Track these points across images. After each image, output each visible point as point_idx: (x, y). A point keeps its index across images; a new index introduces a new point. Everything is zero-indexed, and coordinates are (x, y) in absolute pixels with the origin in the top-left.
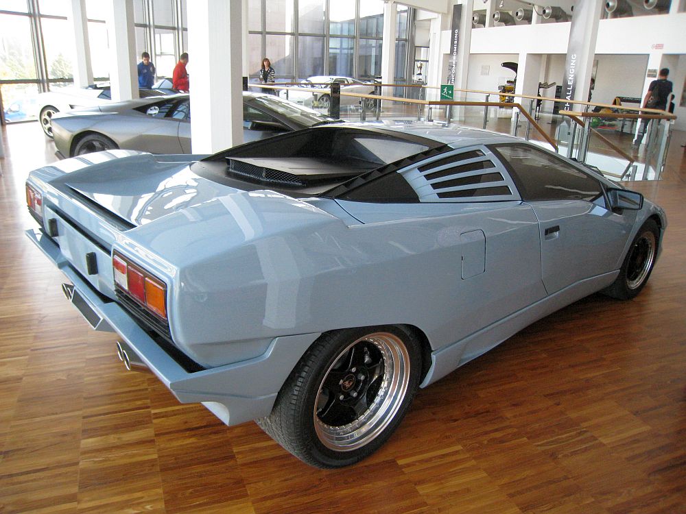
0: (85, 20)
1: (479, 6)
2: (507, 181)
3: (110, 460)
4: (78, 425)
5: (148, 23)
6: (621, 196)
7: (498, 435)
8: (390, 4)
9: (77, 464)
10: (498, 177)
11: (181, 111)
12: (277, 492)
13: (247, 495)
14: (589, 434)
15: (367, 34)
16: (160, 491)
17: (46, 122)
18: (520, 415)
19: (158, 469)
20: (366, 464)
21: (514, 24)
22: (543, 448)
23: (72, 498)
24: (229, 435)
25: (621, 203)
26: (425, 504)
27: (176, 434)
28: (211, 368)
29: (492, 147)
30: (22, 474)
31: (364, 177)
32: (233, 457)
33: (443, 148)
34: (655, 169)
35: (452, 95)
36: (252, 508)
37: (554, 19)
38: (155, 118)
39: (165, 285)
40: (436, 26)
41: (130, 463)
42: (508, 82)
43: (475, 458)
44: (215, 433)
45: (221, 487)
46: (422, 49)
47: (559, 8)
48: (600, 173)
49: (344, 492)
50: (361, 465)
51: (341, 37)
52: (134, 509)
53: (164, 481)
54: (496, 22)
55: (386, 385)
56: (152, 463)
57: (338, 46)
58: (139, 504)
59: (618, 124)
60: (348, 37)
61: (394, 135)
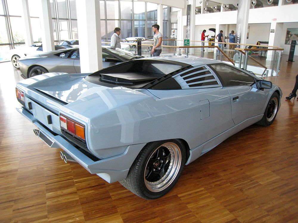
0: (29, 17)
1: (198, 5)
2: (216, 79)
3: (59, 201)
4: (44, 188)
5: (56, 18)
6: (263, 84)
7: (218, 183)
8: (160, 5)
9: (46, 203)
10: (212, 77)
11: (74, 55)
12: (130, 210)
13: (118, 212)
14: (255, 181)
15: (150, 19)
16: (82, 212)
17: (14, 62)
18: (227, 175)
19: (80, 203)
20: (165, 197)
21: (213, 12)
22: (237, 187)
23: (45, 217)
24: (107, 189)
25: (263, 86)
26: (191, 212)
27: (85, 189)
28: (103, 159)
29: (209, 65)
30: (23, 208)
31: (158, 80)
32: (110, 197)
33: (190, 66)
34: (276, 71)
35: (189, 44)
36: (120, 217)
37: (230, 10)
38: (63, 58)
39: (84, 126)
40: (180, 14)
41: (68, 202)
42: (212, 37)
43: (210, 193)
44: (102, 188)
45: (107, 209)
46: (174, 24)
47: (232, 5)
48: (254, 74)
49: (157, 209)
50: (163, 197)
51: (139, 20)
52: (72, 220)
53: (83, 208)
54: (205, 12)
55: (172, 164)
56: (77, 201)
57: (138, 24)
58: (73, 218)
59: (259, 53)
60: (142, 20)
61: (168, 62)
